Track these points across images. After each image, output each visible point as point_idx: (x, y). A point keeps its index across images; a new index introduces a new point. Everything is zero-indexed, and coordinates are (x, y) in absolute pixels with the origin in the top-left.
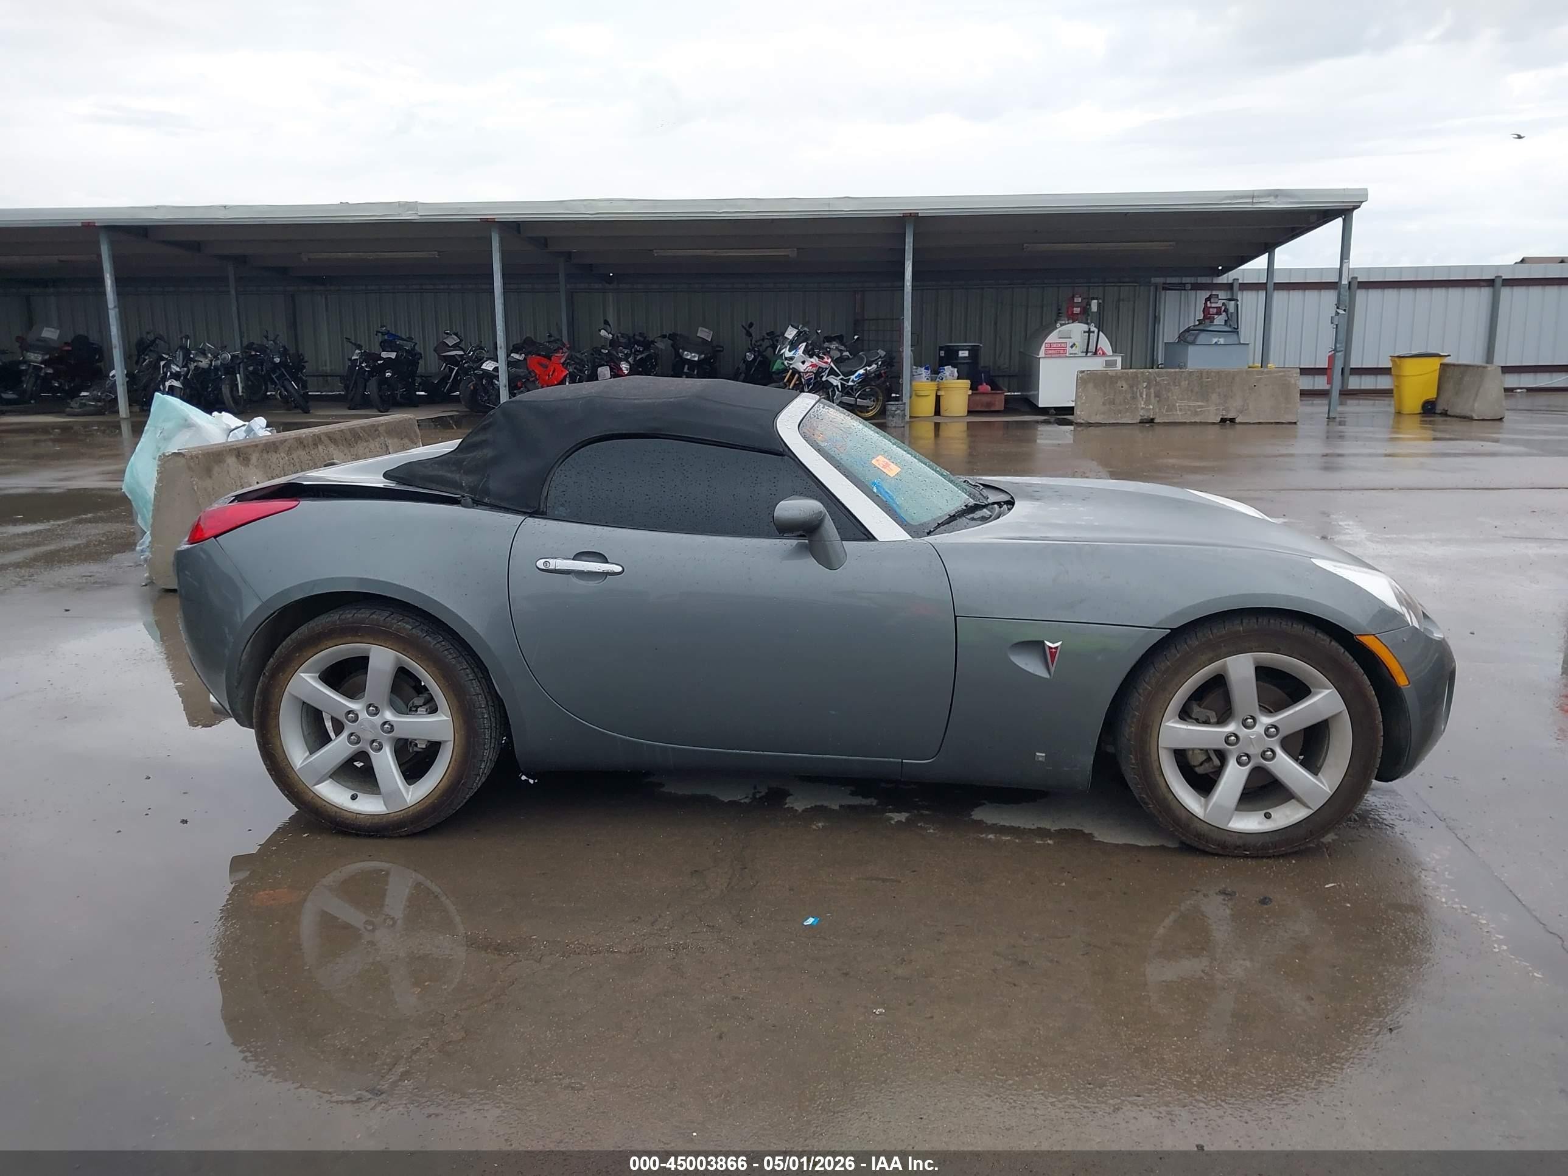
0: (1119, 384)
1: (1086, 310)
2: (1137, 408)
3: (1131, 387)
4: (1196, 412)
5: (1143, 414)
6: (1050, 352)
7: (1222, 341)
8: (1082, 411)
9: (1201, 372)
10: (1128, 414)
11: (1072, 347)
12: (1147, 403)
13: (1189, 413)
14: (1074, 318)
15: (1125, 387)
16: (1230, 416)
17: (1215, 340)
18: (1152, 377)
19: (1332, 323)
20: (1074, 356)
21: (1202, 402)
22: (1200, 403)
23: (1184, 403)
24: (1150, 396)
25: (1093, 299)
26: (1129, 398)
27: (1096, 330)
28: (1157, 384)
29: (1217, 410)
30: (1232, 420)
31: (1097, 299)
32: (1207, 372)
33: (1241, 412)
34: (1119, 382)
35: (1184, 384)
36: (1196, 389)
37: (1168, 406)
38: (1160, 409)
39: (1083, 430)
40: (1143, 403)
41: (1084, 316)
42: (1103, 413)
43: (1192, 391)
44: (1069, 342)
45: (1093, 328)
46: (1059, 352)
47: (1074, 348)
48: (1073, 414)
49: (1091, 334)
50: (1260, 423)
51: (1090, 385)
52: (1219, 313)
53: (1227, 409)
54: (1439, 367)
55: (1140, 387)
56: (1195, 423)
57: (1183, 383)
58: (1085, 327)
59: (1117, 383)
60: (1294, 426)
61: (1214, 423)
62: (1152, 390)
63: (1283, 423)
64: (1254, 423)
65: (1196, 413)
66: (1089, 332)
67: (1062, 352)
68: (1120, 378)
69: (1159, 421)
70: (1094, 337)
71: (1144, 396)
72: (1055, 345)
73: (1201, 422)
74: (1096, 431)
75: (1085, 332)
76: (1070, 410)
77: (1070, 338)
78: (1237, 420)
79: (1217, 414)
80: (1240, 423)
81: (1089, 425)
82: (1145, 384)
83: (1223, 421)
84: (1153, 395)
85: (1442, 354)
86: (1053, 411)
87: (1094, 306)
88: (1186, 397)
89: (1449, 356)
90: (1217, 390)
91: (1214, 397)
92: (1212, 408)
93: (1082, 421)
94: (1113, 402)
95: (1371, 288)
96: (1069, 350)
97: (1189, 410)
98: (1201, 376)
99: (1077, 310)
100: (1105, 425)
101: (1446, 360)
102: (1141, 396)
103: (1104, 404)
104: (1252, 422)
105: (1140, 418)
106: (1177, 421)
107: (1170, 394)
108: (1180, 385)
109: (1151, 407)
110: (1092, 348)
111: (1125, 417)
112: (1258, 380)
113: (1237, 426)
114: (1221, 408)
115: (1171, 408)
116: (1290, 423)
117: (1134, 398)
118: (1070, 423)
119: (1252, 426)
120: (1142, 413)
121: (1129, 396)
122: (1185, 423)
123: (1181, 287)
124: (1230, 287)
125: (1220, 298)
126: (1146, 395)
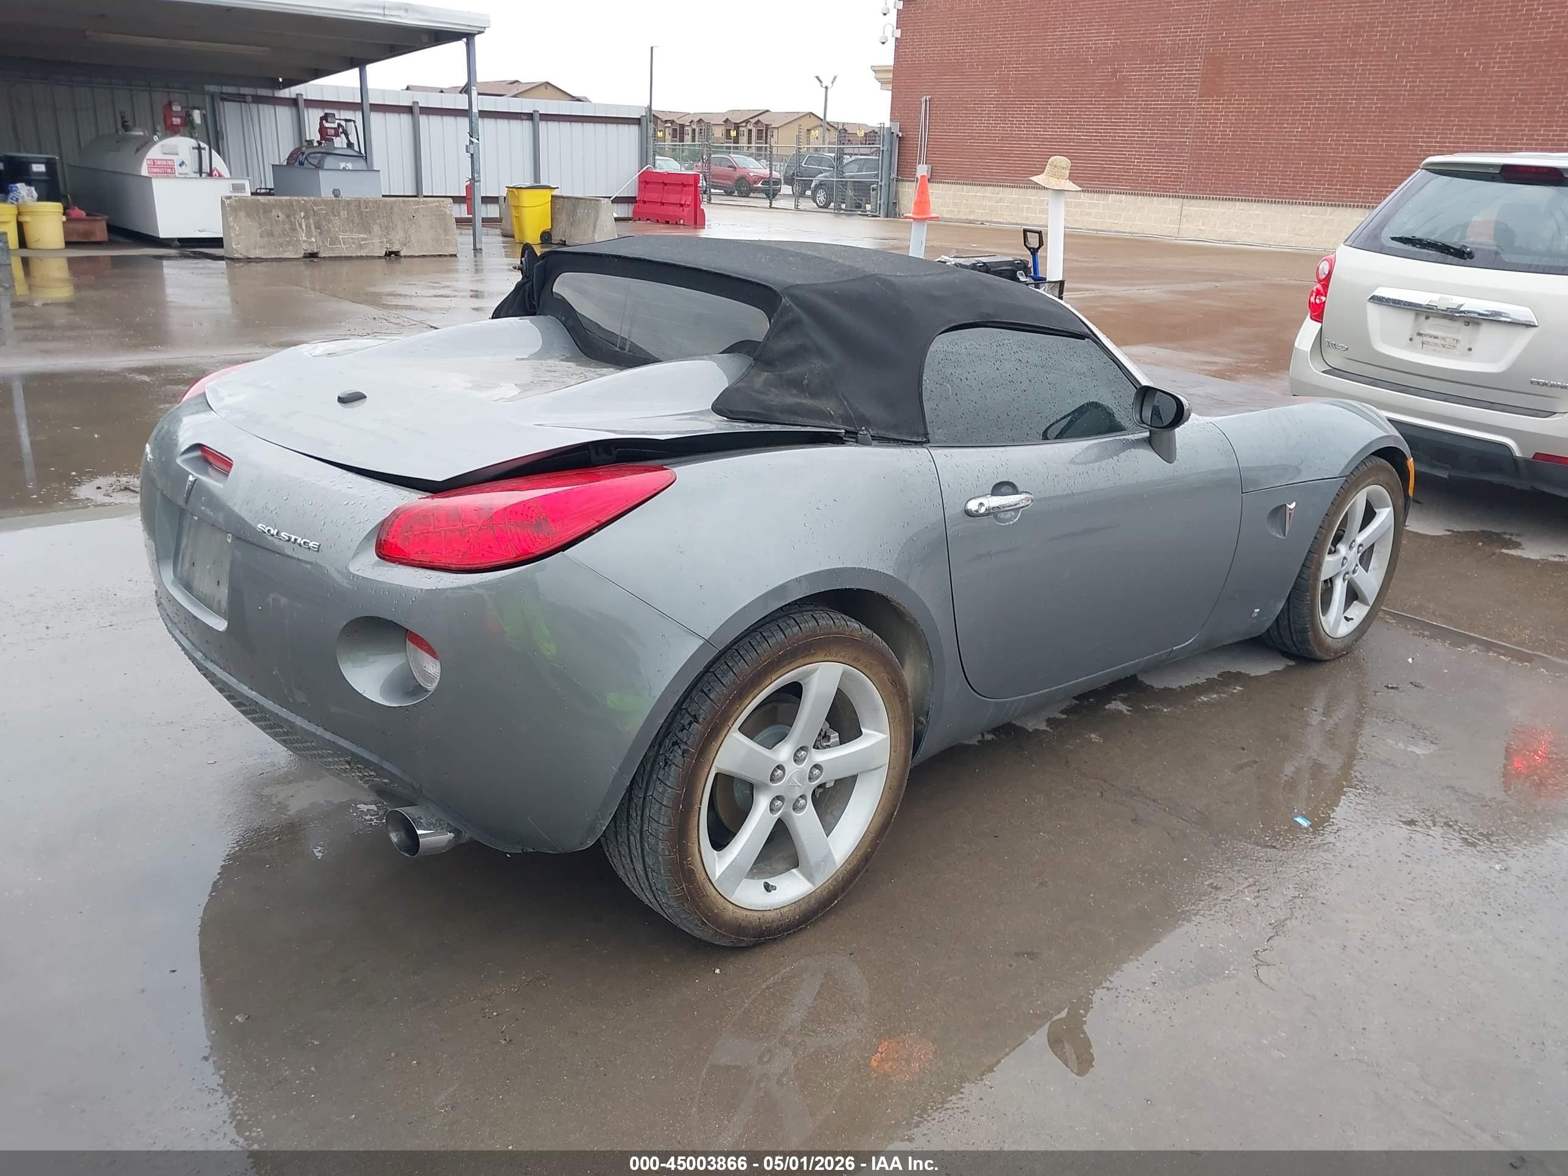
0: (274, 213)
1: (188, 122)
2: (298, 241)
3: (288, 216)
4: (361, 245)
5: (305, 248)
6: (155, 170)
7: (350, 166)
8: (238, 244)
9: (359, 201)
10: (290, 248)
11: (180, 165)
12: (309, 234)
13: (354, 246)
14: (172, 131)
15: (282, 217)
16: (394, 249)
17: (342, 165)
18: (309, 205)
19: (467, 152)
20: (185, 177)
21: (365, 233)
22: (362, 236)
23: (347, 235)
24: (310, 228)
25: (195, 108)
26: (287, 230)
27: (207, 147)
28: (315, 213)
29: (380, 242)
30: (397, 254)
31: (198, 109)
32: (365, 201)
33: (405, 245)
34: (274, 211)
35: (344, 214)
36: (356, 220)
37: (331, 238)
38: (323, 242)
39: (242, 266)
40: (304, 235)
41: (187, 127)
42: (264, 247)
43: (353, 221)
44: (177, 160)
45: (203, 145)
46: (167, 170)
47: (184, 167)
48: (222, 246)
49: (203, 151)
50: (424, 256)
51: (242, 214)
52: (337, 135)
53: (392, 244)
54: (550, 199)
55: (297, 217)
56: (361, 257)
57: (342, 213)
58: (193, 142)
59: (271, 211)
60: (454, 258)
61: (380, 257)
62: (311, 221)
63: (445, 256)
64: (418, 257)
65: (361, 247)
66: (199, 148)
67: (169, 171)
68: (274, 206)
69: (324, 255)
70: (205, 154)
71: (304, 228)
72: (159, 163)
73: (367, 256)
74: (260, 267)
75: (194, 148)
76: (217, 242)
77: (177, 154)
78: (402, 253)
79: (381, 247)
80: (405, 257)
81: (249, 260)
82: (302, 214)
83: (389, 254)
84: (313, 226)
85: (552, 186)
86: (177, 242)
87: (197, 115)
88: (347, 228)
89: (558, 188)
90: (378, 221)
91: (376, 228)
92: (376, 241)
93: (240, 256)
94: (271, 234)
95: (432, 114)
96: (178, 170)
97: (353, 243)
98: (360, 206)
99: (177, 121)
100: (267, 260)
101: (556, 193)
102: (301, 227)
103: (261, 236)
104: (416, 255)
105: (303, 252)
106: (343, 255)
107: (330, 225)
108: (339, 215)
109: (314, 240)
110: (206, 168)
111: (288, 251)
112: (416, 211)
113: (403, 259)
114: (385, 240)
115: (334, 241)
116: (452, 255)
117: (294, 230)
118: (221, 258)
119: (417, 259)
120: (305, 246)
121: (287, 227)
122: (351, 258)
123: (241, 99)
124: (294, 102)
125: (336, 117)
126: (306, 227)
